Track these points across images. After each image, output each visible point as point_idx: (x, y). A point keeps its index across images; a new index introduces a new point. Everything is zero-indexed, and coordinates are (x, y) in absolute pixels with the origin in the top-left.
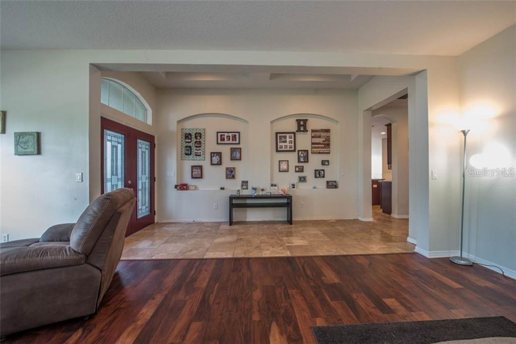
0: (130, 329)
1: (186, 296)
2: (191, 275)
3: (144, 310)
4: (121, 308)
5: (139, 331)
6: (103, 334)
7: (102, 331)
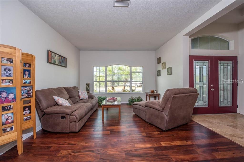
0: (168, 142)
1: (201, 152)
2: (219, 147)
3: (178, 142)
4: (174, 135)
5: (169, 145)
6: (161, 137)
7: (162, 137)
